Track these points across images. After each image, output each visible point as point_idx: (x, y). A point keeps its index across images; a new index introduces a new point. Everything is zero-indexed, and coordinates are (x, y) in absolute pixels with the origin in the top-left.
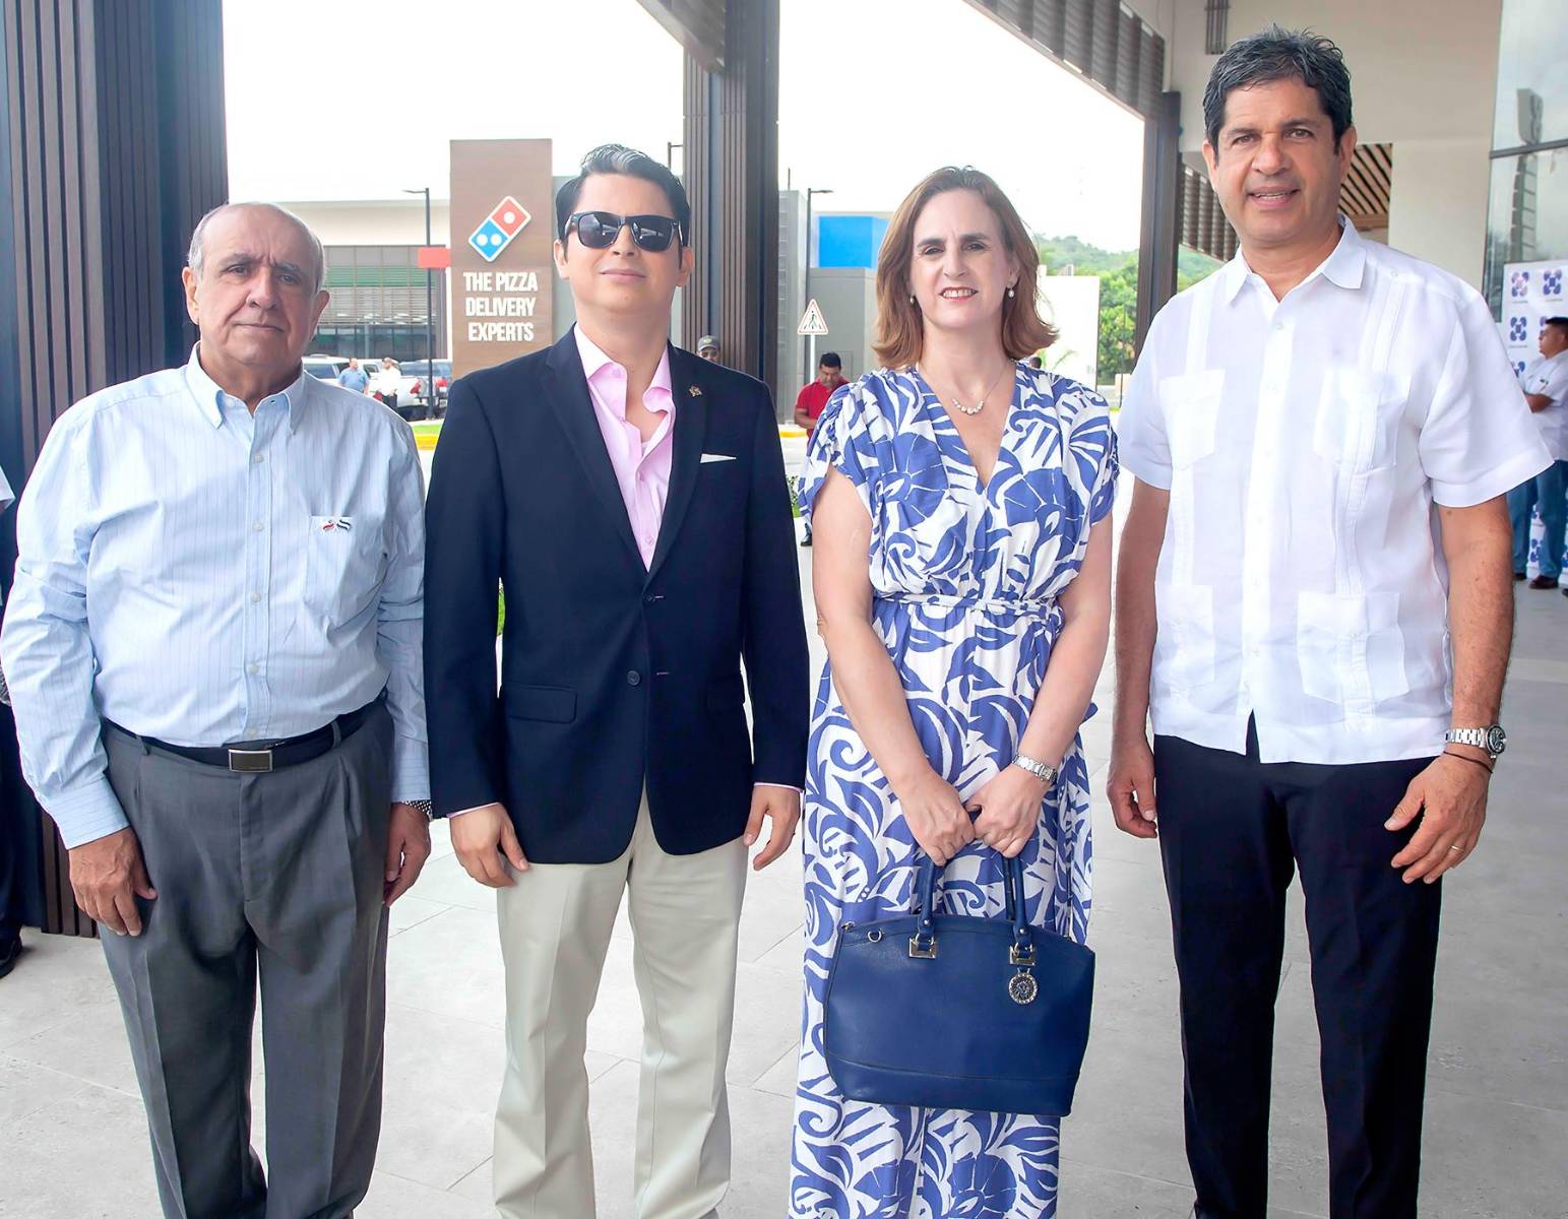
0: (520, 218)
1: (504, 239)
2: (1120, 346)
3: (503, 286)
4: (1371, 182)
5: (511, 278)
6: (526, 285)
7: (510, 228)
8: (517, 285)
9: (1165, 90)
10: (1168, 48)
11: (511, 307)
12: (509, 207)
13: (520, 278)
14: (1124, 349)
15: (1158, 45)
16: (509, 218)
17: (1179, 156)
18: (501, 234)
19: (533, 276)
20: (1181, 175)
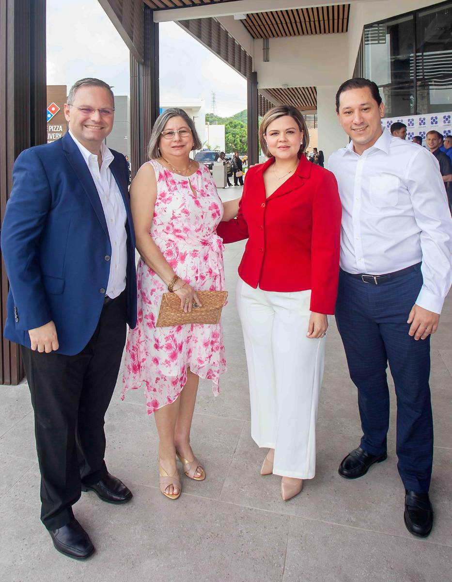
0: (57, 109)
1: (52, 115)
2: (230, 144)
3: (51, 130)
4: (306, 97)
5: (54, 127)
6: (59, 129)
7: (53, 112)
8: (56, 129)
9: (253, 72)
10: (253, 59)
11: (54, 136)
12: (53, 106)
13: (57, 127)
14: (231, 146)
15: (250, 59)
16: (53, 109)
17: (258, 90)
18: (51, 114)
19: (61, 127)
20: (258, 95)
